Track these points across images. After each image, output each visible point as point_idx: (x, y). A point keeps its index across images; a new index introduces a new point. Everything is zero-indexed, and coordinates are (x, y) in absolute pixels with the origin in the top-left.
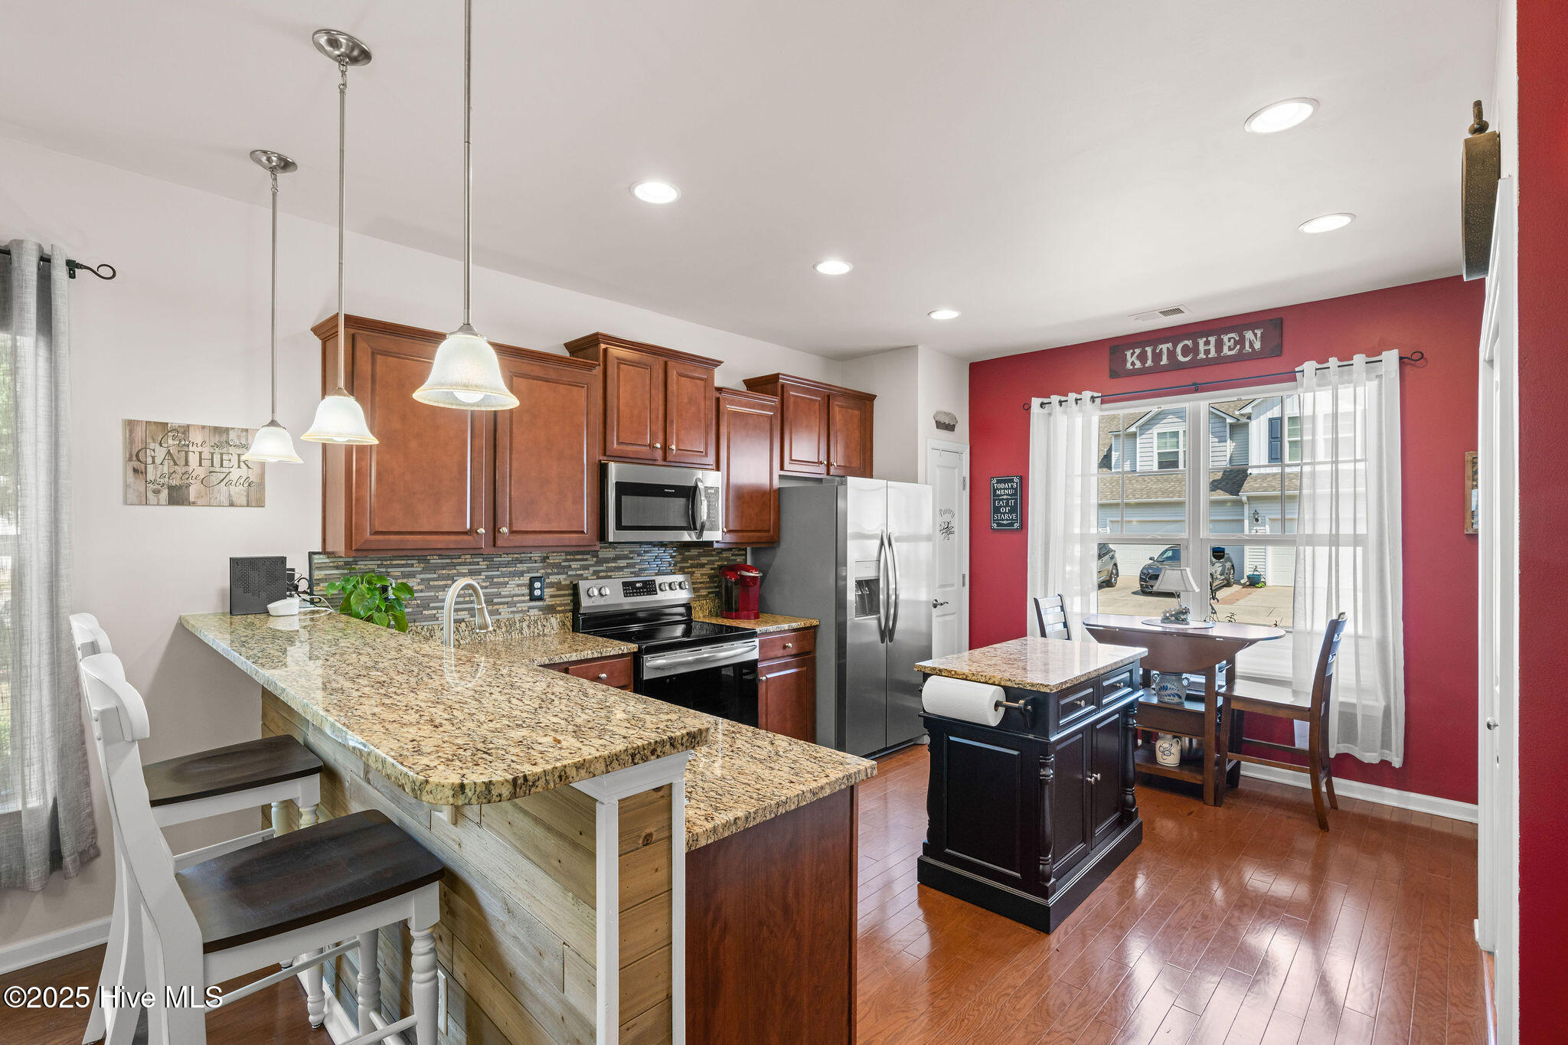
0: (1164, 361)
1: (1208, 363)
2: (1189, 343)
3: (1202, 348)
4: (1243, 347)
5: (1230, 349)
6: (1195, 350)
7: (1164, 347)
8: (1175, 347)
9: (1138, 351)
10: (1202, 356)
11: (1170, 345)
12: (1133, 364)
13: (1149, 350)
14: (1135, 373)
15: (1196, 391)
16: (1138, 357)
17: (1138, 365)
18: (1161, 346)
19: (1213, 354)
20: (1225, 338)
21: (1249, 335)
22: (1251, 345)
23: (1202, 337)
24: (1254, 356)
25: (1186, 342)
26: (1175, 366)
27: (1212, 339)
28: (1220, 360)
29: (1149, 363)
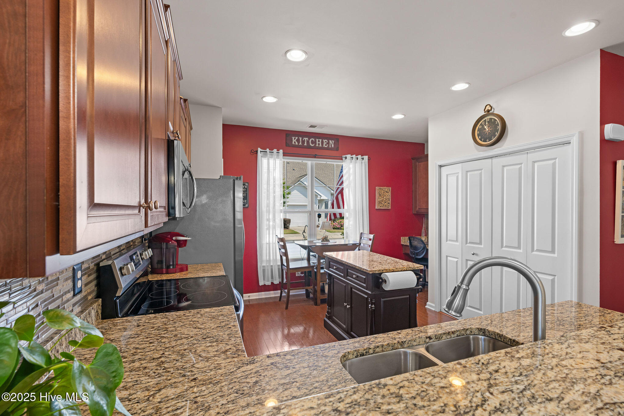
0: (305, 144)
1: (319, 148)
2: (313, 139)
3: (317, 142)
4: (329, 145)
5: (326, 145)
6: (315, 143)
7: (306, 139)
8: (309, 140)
9: (297, 138)
10: (317, 145)
11: (307, 139)
12: (295, 142)
13: (300, 138)
14: (295, 146)
15: (315, 157)
16: (297, 140)
17: (297, 143)
18: (305, 138)
19: (320, 146)
20: (324, 141)
21: (331, 142)
22: (331, 146)
23: (317, 138)
24: (331, 149)
25: (312, 139)
26: (309, 147)
27: (320, 140)
28: (322, 148)
29: (300, 144)
